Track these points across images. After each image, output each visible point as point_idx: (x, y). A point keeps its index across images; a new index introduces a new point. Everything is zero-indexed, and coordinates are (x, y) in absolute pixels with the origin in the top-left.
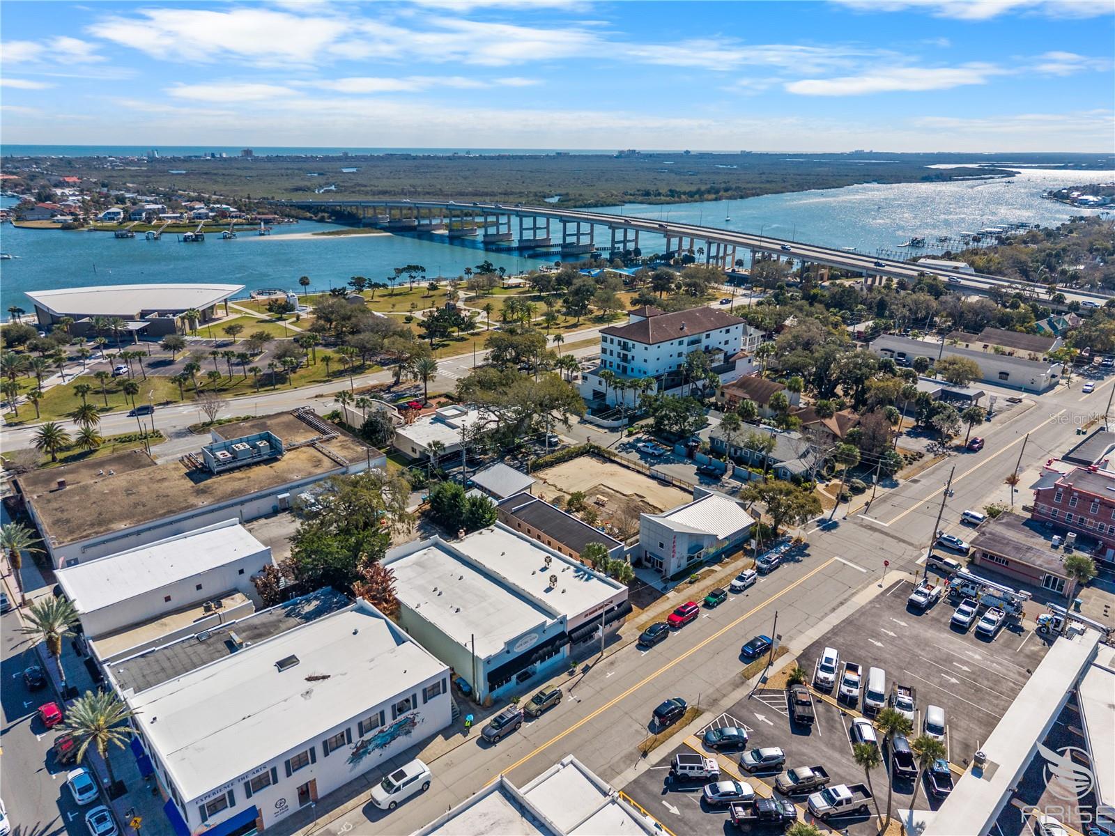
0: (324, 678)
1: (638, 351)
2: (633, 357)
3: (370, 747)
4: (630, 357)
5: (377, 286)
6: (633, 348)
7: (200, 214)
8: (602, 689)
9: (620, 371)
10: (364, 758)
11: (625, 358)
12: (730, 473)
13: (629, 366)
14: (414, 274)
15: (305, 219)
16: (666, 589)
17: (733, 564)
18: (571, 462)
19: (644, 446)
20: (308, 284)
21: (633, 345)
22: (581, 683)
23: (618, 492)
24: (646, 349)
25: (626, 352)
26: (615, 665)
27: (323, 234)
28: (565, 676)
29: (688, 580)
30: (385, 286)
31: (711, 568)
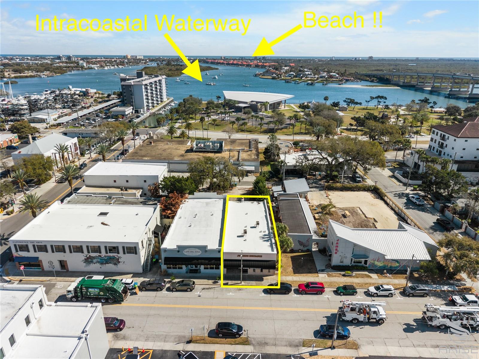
0: (106, 225)
1: (451, 141)
2: (446, 145)
3: (95, 261)
4: (444, 145)
5: (357, 103)
6: (448, 139)
7: (322, 76)
8: (217, 298)
9: (438, 154)
10: (91, 264)
11: (441, 146)
12: (463, 230)
13: (443, 151)
14: (380, 100)
15: (366, 80)
16: (323, 271)
17: (390, 280)
18: (356, 193)
19: (412, 197)
20: (327, 100)
21: (448, 137)
22: (212, 290)
23: (364, 214)
24: (455, 140)
25: (443, 142)
26: (241, 291)
27: (367, 86)
28: (211, 282)
29: (343, 273)
30: (360, 104)
31: (370, 274)
